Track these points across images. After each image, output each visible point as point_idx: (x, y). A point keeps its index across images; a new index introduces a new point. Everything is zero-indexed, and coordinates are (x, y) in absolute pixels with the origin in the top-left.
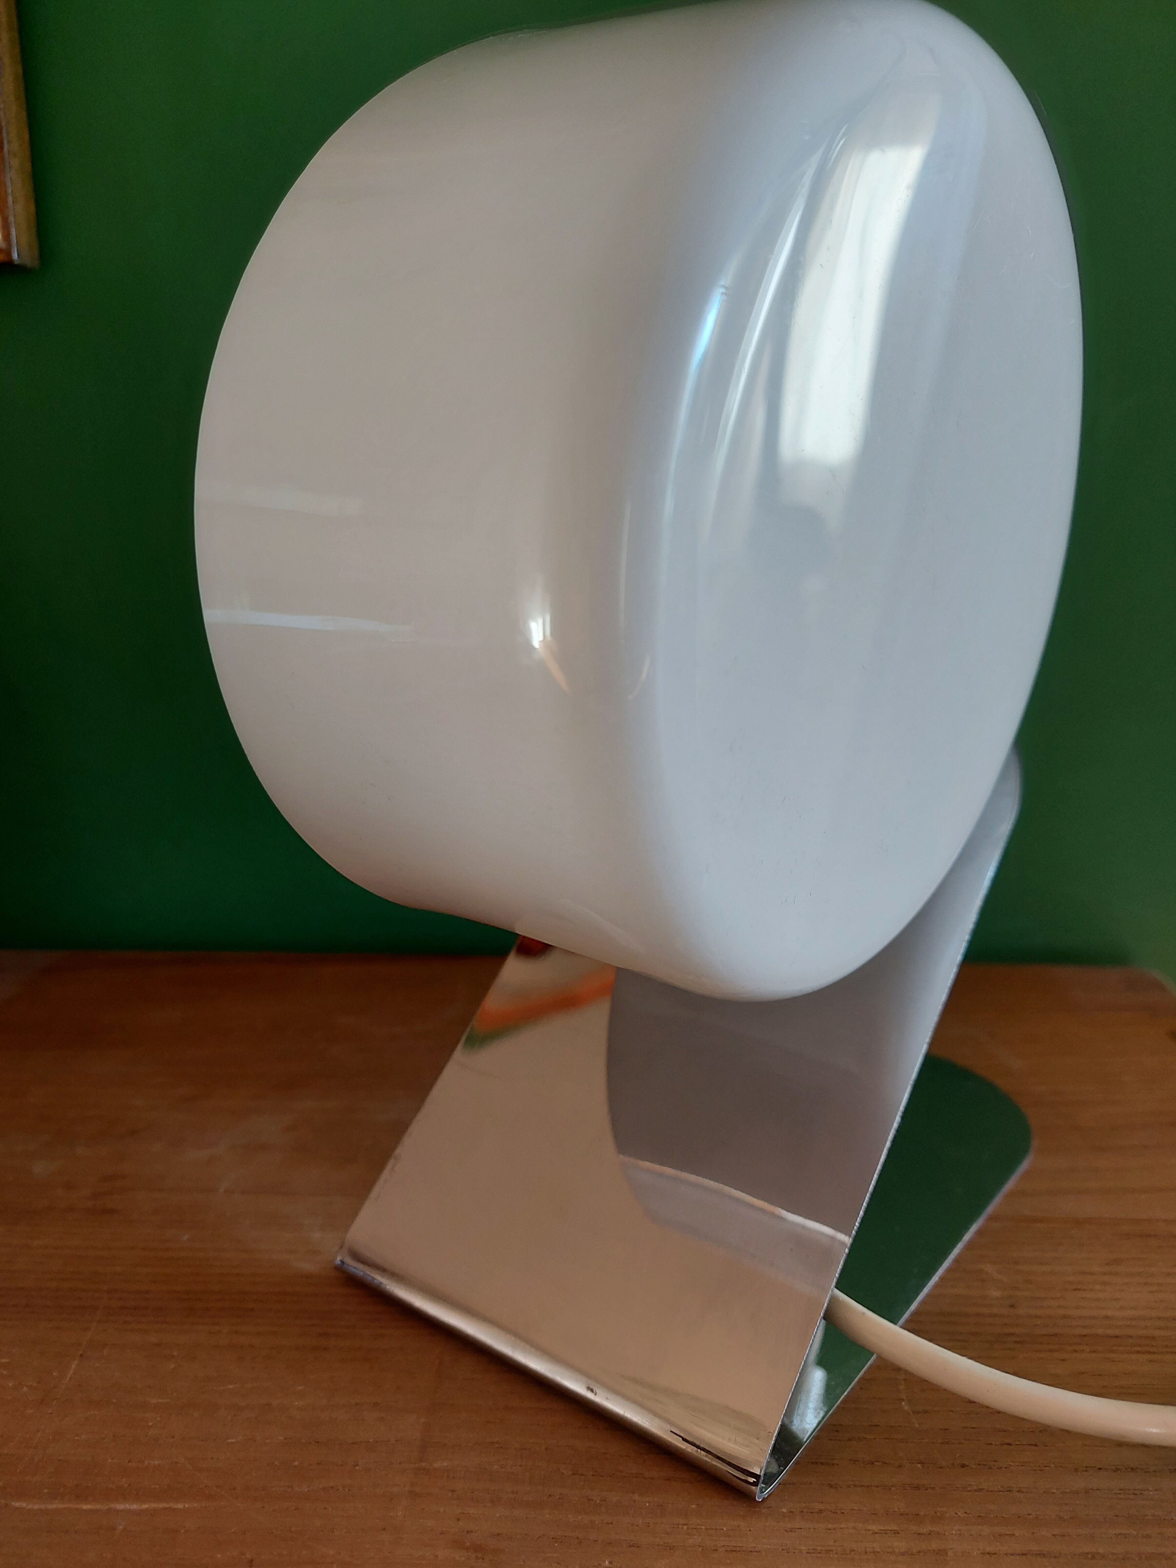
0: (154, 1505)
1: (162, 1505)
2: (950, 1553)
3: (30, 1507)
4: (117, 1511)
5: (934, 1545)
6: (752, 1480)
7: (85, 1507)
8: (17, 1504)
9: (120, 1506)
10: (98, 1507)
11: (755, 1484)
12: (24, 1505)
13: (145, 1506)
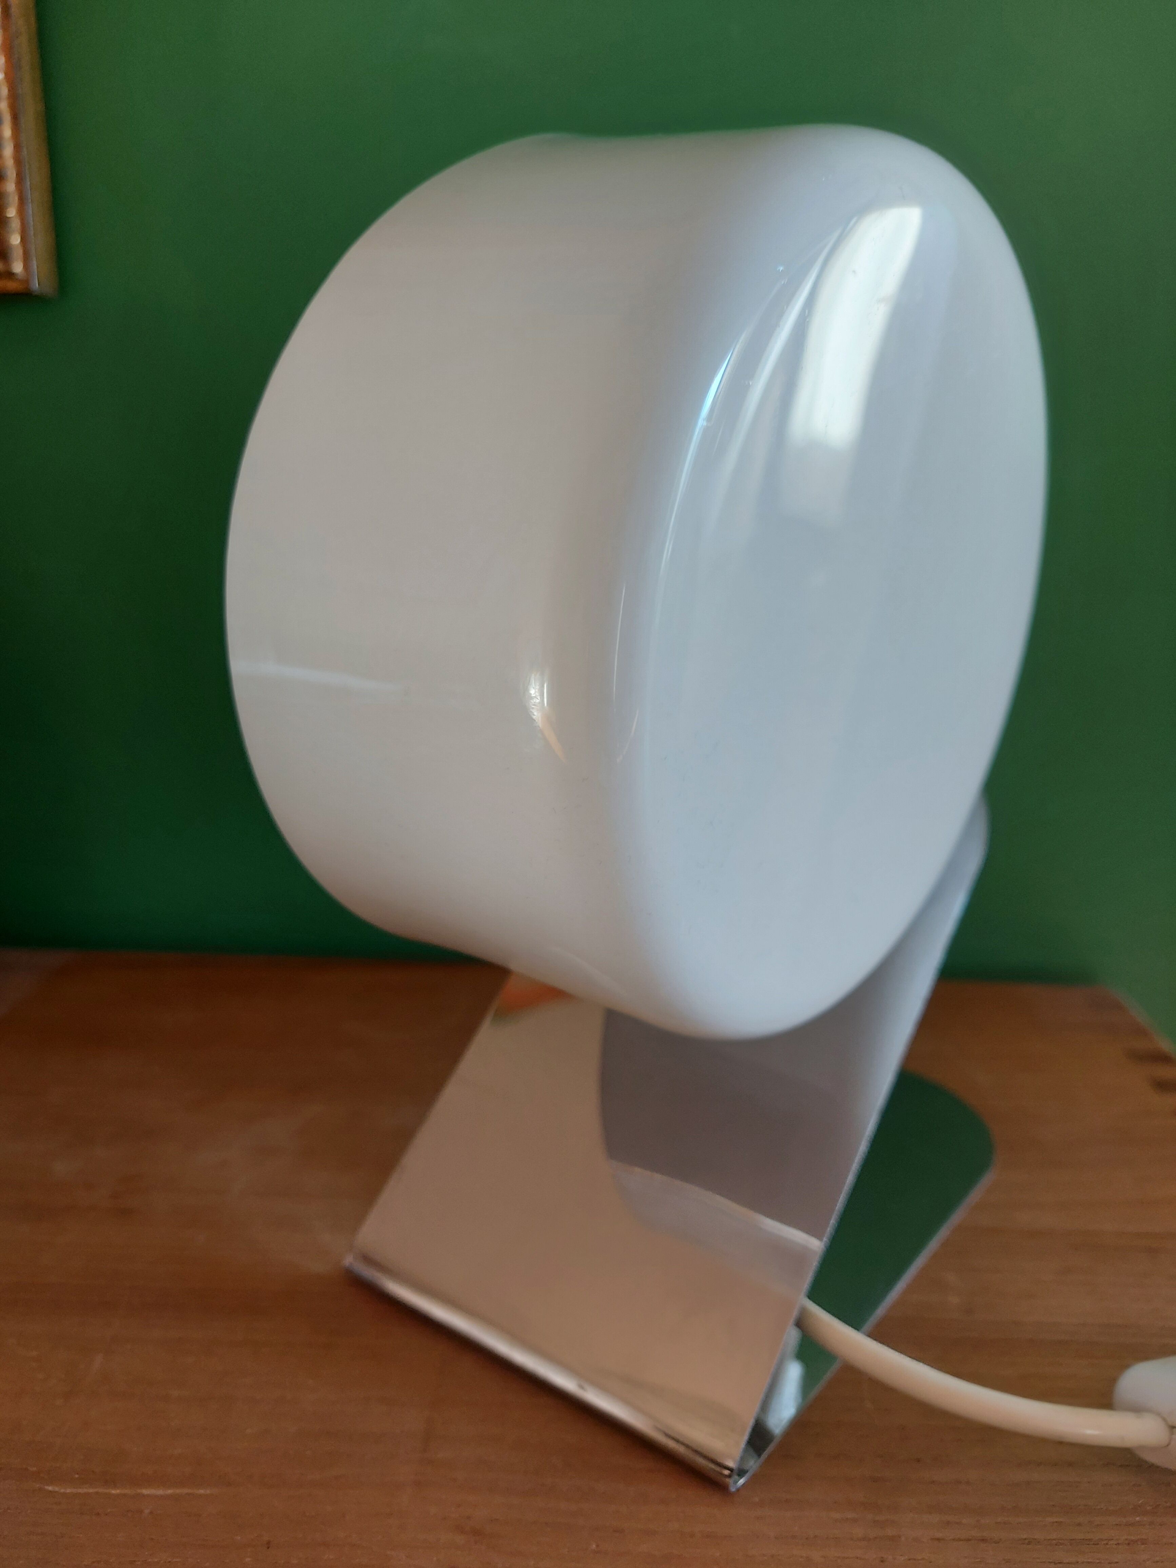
0: (178, 1491)
1: (186, 1491)
2: (903, 1539)
3: (62, 1491)
4: (144, 1496)
5: (890, 1532)
6: (727, 1472)
7: (113, 1492)
8: (50, 1488)
9: (145, 1492)
10: (127, 1491)
11: (730, 1476)
12: (57, 1489)
13: (170, 1492)
